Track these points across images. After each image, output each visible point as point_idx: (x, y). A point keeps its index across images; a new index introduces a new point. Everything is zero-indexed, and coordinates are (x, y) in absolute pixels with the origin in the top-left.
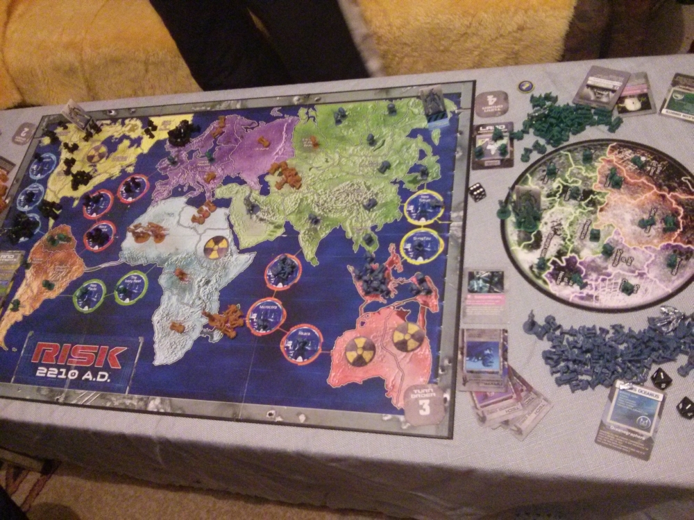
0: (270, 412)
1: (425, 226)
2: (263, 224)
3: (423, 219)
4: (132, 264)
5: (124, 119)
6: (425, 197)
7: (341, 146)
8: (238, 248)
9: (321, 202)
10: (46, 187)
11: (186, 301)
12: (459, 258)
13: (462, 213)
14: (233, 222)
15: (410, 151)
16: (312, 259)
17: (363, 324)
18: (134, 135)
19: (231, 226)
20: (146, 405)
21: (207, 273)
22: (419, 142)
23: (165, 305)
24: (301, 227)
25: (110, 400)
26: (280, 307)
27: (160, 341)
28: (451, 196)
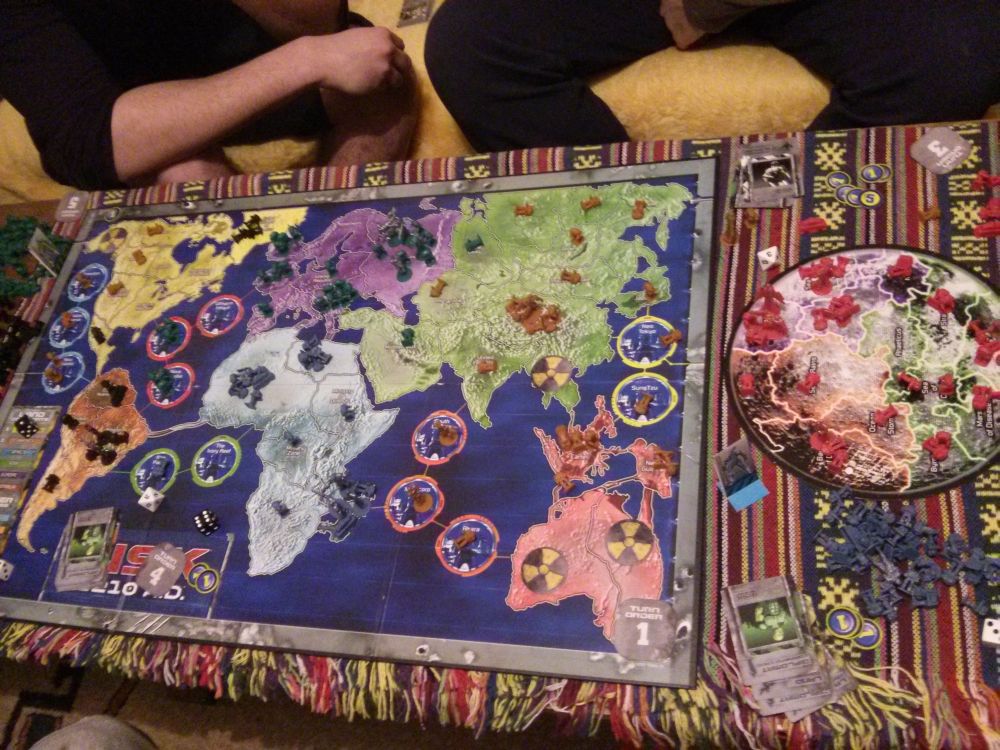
0: (421, 647)
1: (649, 370)
2: (409, 367)
3: (646, 359)
4: (218, 425)
5: (206, 214)
6: (648, 327)
7: (523, 252)
8: (373, 403)
9: (494, 334)
10: (92, 312)
11: (296, 480)
12: (701, 416)
13: (703, 351)
14: (365, 364)
15: (624, 259)
16: (482, 418)
17: (558, 514)
18: (221, 238)
19: (363, 370)
20: (237, 634)
21: (328, 440)
22: (638, 246)
23: (266, 487)
24: (465, 371)
25: (183, 627)
26: (436, 489)
27: (258, 541)
28: (687, 325)
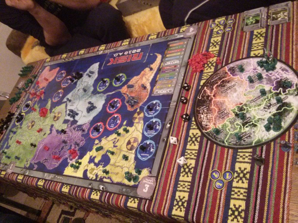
4: (102, 94)
25: (114, 49)
